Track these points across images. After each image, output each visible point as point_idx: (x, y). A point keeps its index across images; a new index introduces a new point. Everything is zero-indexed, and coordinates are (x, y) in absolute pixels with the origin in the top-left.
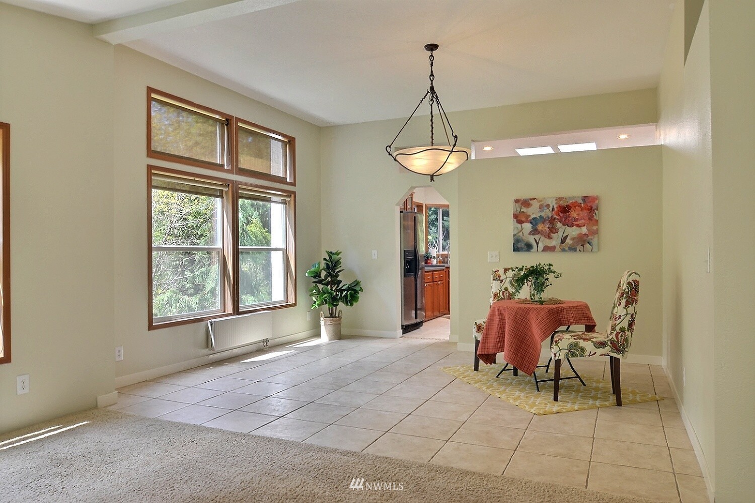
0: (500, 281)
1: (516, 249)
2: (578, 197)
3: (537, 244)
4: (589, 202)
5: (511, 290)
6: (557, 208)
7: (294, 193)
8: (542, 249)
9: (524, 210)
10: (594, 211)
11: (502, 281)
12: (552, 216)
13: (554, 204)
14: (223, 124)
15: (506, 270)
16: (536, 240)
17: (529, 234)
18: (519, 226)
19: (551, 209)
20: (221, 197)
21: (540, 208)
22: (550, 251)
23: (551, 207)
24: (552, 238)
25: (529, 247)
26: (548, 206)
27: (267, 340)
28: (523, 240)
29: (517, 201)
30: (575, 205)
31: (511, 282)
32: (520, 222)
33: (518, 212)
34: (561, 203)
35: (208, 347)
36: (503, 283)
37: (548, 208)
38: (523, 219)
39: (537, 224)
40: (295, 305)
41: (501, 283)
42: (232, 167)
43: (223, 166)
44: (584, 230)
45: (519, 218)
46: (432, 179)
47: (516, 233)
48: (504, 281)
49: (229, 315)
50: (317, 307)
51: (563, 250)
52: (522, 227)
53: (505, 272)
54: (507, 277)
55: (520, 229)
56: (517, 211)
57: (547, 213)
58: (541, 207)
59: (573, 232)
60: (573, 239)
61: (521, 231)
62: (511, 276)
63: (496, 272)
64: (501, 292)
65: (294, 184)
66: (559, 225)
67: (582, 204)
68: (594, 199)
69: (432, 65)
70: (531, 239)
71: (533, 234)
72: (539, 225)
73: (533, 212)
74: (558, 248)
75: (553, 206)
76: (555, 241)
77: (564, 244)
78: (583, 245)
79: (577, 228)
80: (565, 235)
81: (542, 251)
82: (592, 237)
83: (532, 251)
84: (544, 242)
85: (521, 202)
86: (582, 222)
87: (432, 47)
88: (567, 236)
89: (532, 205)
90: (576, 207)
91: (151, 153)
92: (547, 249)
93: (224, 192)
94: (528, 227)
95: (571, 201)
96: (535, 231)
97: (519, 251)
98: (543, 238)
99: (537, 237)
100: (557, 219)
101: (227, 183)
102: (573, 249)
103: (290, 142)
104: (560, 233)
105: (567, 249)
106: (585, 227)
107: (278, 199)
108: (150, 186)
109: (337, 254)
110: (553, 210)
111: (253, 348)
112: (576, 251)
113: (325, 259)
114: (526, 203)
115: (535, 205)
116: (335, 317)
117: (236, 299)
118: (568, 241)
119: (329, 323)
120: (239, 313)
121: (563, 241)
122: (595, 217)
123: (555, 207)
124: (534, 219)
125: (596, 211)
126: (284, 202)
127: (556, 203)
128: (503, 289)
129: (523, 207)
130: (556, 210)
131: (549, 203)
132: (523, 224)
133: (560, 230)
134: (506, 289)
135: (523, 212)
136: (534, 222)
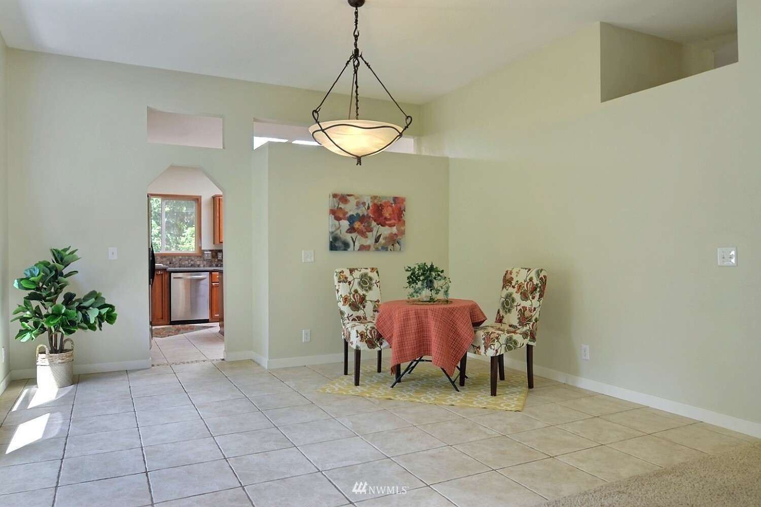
0: (347, 284)
1: (333, 247)
2: (390, 197)
3: (354, 242)
4: (399, 203)
5: (361, 292)
6: (372, 206)
8: (358, 248)
9: (342, 206)
10: (402, 211)
11: (350, 283)
12: (367, 215)
13: (369, 202)
15: (351, 271)
16: (353, 239)
17: (347, 232)
18: (337, 222)
19: (366, 207)
21: (357, 206)
22: (366, 250)
23: (367, 205)
24: (367, 237)
25: (346, 246)
26: (364, 204)
28: (340, 238)
29: (335, 196)
30: (387, 204)
31: (359, 283)
32: (338, 219)
33: (336, 208)
34: (376, 201)
36: (351, 285)
37: (364, 206)
38: (341, 216)
39: (354, 222)
41: (349, 285)
44: (394, 230)
45: (336, 214)
46: (359, 162)
47: (333, 230)
48: (352, 283)
51: (377, 249)
52: (339, 224)
53: (351, 273)
54: (354, 279)
55: (338, 226)
56: (335, 206)
57: (363, 211)
58: (358, 204)
59: (386, 231)
60: (385, 238)
61: (339, 228)
62: (358, 277)
63: (340, 273)
64: (352, 295)
66: (374, 224)
67: (393, 205)
68: (403, 200)
70: (348, 237)
71: (350, 233)
72: (356, 223)
73: (351, 209)
74: (372, 248)
75: (369, 204)
76: (370, 241)
77: (377, 244)
78: (393, 245)
79: (389, 228)
80: (378, 234)
81: (359, 250)
82: (401, 237)
83: (349, 250)
84: (360, 241)
85: (339, 198)
86: (393, 221)
88: (380, 235)
89: (349, 201)
90: (388, 206)
92: (363, 248)
94: (345, 224)
95: (384, 201)
96: (351, 230)
97: (336, 250)
98: (359, 237)
99: (354, 235)
100: (372, 218)
102: (385, 248)
104: (375, 232)
105: (380, 248)
106: (395, 227)
110: (368, 208)
112: (387, 250)
114: (343, 199)
115: (352, 201)
118: (381, 240)
119: (60, 361)
121: (377, 240)
122: (403, 218)
123: (370, 205)
124: (352, 216)
125: (404, 212)
127: (371, 202)
128: (352, 291)
129: (340, 203)
130: (371, 208)
131: (365, 201)
132: (341, 222)
133: (375, 228)
134: (356, 291)
135: (341, 208)
136: (351, 219)
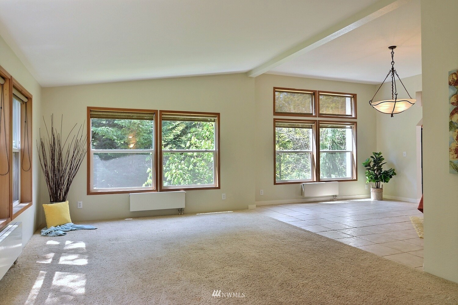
7: (356, 123)
14: (312, 95)
20: (312, 128)
27: (336, 196)
35: (302, 195)
40: (356, 180)
42: (316, 114)
43: (312, 114)
46: (392, 116)
49: (315, 182)
50: (369, 182)
65: (356, 118)
69: (393, 57)
87: (392, 48)
91: (275, 113)
93: (313, 126)
101: (314, 122)
103: (354, 96)
107: (349, 126)
108: (275, 126)
109: (380, 154)
111: (329, 198)
113: (372, 157)
116: (379, 188)
117: (318, 175)
119: (375, 191)
120: (319, 181)
126: (351, 128)
